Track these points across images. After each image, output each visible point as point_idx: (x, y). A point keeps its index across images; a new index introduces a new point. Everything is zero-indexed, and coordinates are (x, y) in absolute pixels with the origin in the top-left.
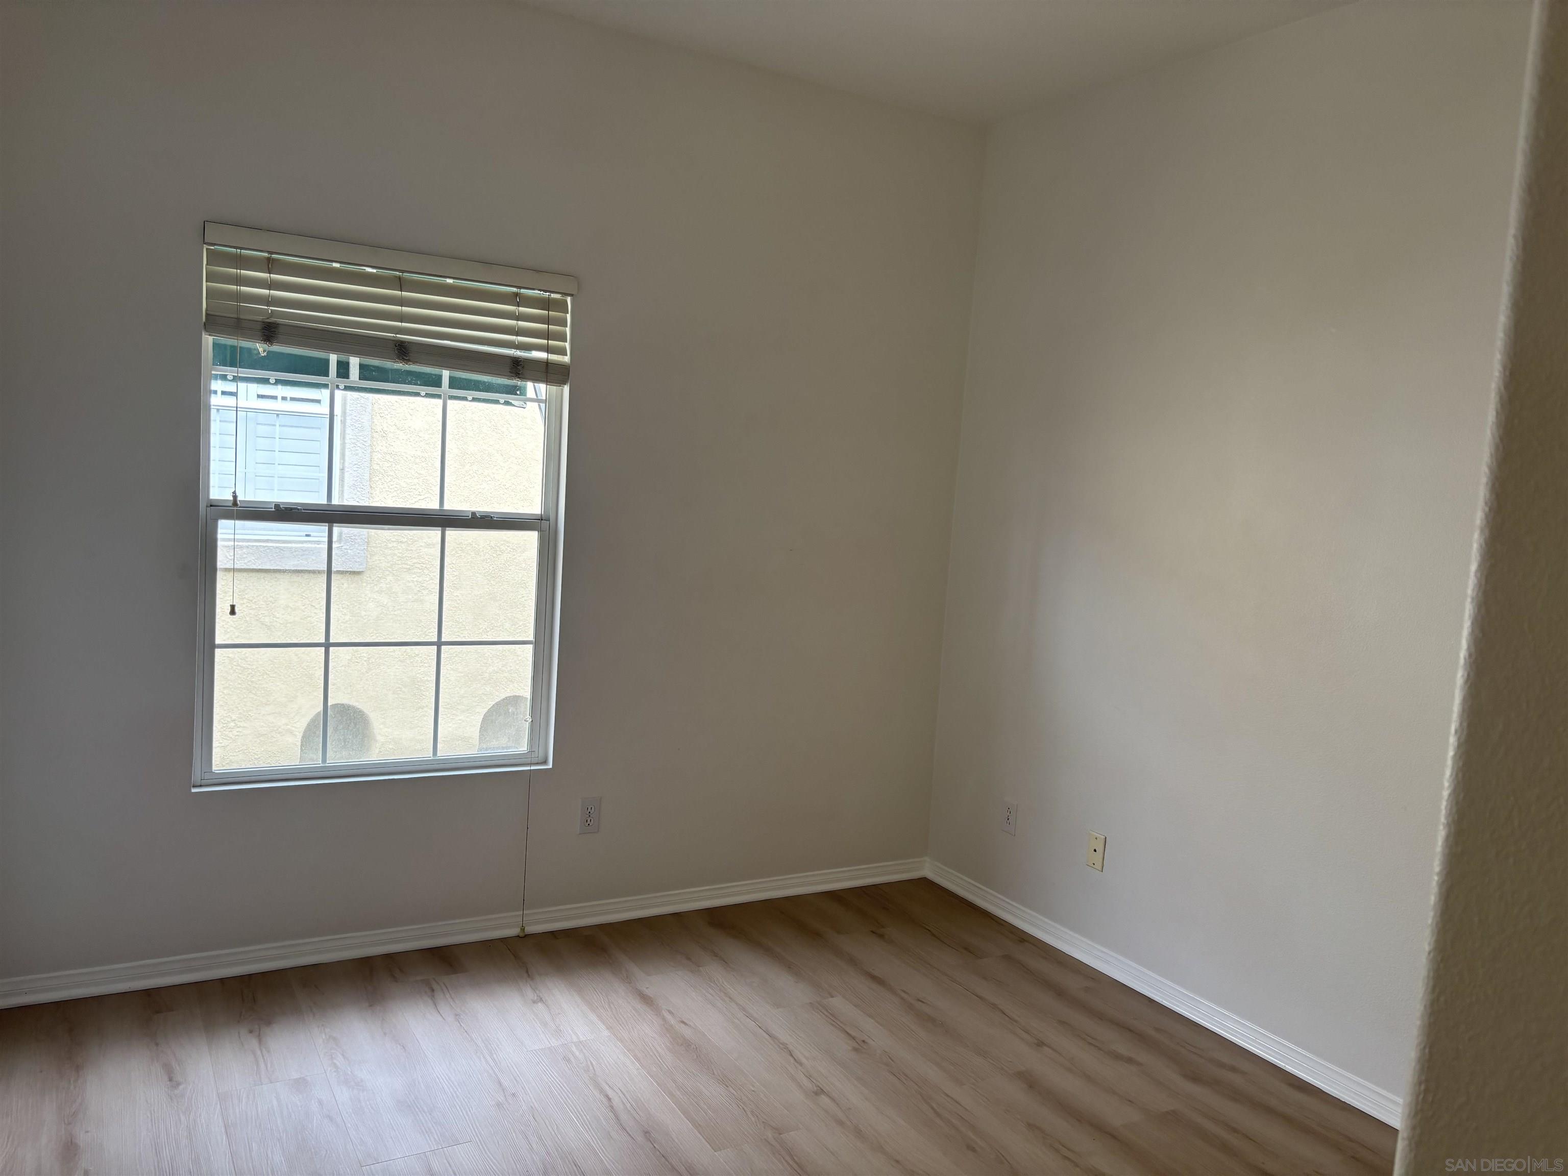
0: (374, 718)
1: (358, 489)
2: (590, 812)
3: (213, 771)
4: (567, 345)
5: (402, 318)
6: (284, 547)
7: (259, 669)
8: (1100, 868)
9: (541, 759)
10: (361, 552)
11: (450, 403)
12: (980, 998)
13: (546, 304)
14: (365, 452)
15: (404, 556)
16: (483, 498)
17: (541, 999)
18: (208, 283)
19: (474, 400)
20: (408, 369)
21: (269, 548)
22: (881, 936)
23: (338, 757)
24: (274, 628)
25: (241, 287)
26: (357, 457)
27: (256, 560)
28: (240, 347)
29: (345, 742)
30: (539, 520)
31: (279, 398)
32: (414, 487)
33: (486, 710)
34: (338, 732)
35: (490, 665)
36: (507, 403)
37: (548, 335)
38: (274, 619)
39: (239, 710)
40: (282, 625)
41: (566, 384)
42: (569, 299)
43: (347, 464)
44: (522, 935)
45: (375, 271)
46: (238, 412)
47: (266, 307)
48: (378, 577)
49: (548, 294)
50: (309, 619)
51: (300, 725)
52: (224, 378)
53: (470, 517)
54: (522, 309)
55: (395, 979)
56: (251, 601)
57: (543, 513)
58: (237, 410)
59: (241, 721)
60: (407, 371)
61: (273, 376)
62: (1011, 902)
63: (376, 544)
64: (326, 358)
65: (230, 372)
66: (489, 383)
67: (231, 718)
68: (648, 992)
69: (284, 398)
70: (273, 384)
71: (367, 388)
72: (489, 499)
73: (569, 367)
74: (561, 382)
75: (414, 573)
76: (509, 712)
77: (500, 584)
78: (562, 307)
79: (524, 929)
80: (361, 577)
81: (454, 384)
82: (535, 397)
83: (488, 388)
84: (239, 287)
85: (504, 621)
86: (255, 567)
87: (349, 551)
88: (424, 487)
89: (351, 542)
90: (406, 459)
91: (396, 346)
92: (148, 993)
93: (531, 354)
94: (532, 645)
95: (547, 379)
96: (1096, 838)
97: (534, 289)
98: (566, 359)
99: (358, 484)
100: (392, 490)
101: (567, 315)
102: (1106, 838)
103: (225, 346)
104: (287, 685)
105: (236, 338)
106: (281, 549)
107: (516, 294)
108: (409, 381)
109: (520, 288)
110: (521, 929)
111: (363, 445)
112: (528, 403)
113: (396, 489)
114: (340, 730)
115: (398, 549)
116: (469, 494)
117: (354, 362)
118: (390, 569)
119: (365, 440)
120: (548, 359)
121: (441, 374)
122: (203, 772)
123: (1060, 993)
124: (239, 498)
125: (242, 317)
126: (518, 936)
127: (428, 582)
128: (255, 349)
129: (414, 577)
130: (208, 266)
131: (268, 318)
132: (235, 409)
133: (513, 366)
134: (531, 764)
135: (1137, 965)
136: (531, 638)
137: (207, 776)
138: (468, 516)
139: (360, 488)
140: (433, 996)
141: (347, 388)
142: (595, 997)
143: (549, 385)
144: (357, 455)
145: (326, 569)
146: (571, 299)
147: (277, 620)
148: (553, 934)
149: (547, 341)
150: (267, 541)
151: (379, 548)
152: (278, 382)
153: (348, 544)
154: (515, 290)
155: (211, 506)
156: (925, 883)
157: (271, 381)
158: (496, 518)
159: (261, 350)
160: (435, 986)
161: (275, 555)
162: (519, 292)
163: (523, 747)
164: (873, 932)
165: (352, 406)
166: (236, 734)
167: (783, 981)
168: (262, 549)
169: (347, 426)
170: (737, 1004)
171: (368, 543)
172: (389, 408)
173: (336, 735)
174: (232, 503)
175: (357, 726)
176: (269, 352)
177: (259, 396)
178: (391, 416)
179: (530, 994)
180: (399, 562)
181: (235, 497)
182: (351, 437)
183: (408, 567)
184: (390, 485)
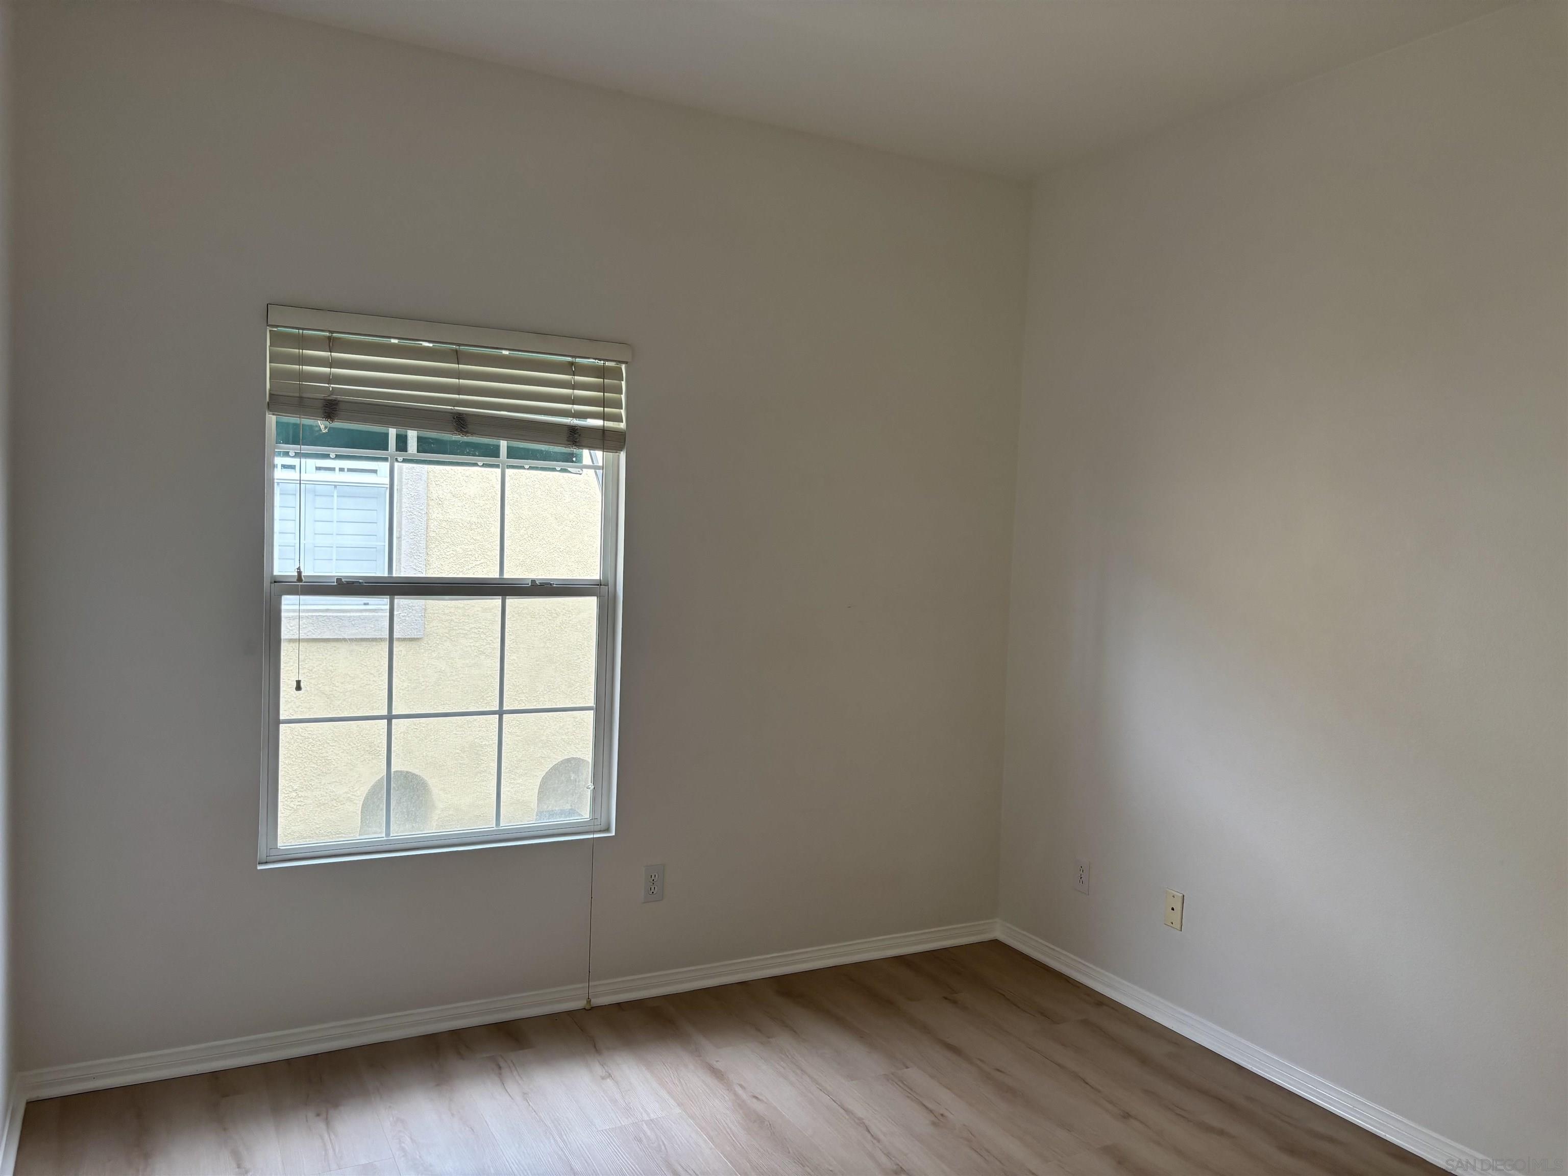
0: (433, 783)
1: (415, 557)
2: (653, 880)
3: (279, 847)
4: (623, 412)
5: (459, 390)
6: (344, 616)
7: (320, 738)
8: (1179, 928)
9: (603, 827)
10: (419, 619)
11: (509, 472)
12: (1059, 1065)
13: (601, 372)
14: (421, 520)
15: (461, 621)
16: (538, 562)
17: (610, 1074)
18: (271, 364)
19: (531, 468)
20: (465, 440)
21: (328, 617)
22: (955, 1002)
23: (402, 831)
24: (334, 696)
25: (303, 367)
26: (413, 525)
27: (316, 630)
28: (303, 425)
29: (408, 815)
30: (598, 585)
31: (337, 470)
32: (470, 553)
33: (544, 773)
34: (401, 805)
35: (547, 727)
36: (564, 470)
37: (603, 403)
38: (334, 687)
39: (300, 780)
40: (342, 694)
41: (622, 451)
42: (623, 367)
43: (403, 533)
44: (588, 1007)
45: (431, 345)
46: (301, 485)
47: (327, 385)
48: (436, 643)
49: (602, 362)
50: (368, 687)
51: (362, 791)
52: (287, 454)
53: (530, 584)
54: (577, 378)
55: (461, 1057)
56: (311, 670)
57: (601, 578)
58: (300, 484)
59: (303, 791)
60: (465, 442)
61: (333, 451)
62: (1087, 964)
63: (433, 610)
64: (385, 432)
65: (292, 448)
66: (547, 452)
67: (292, 787)
68: (719, 1065)
69: (341, 470)
70: (333, 459)
71: (427, 460)
72: (544, 562)
73: (625, 433)
74: (618, 448)
75: (471, 638)
76: (571, 780)
77: (557, 647)
78: (617, 375)
79: (590, 1001)
80: (419, 643)
81: (512, 453)
82: (591, 464)
83: (545, 456)
84: (301, 367)
85: (560, 683)
86: (314, 637)
87: (407, 618)
88: (480, 552)
89: (408, 609)
90: (461, 525)
91: (454, 418)
92: (215, 1076)
93: (586, 421)
94: (592, 711)
95: (603, 446)
96: (1174, 896)
97: (589, 358)
98: (622, 425)
99: (415, 551)
100: (448, 557)
101: (622, 382)
102: (1184, 896)
103: (288, 424)
104: (347, 753)
105: (299, 416)
106: (340, 618)
107: (572, 364)
108: (467, 452)
109: (576, 357)
110: (587, 1001)
111: (419, 512)
112: (583, 470)
113: (452, 555)
114: (404, 802)
115: (456, 615)
116: (524, 558)
117: (412, 436)
118: (447, 635)
119: (421, 508)
120: (604, 426)
121: (498, 444)
122: (268, 849)
123: (1144, 1060)
124: (303, 574)
125: (305, 395)
126: (585, 1009)
127: (486, 647)
128: (316, 426)
129: (471, 642)
130: (272, 348)
131: (329, 396)
132: (299, 482)
133: (570, 434)
134: (594, 832)
135: (1221, 1028)
136: (591, 703)
137: (273, 852)
138: (528, 584)
139: (417, 556)
140: (500, 1074)
141: (405, 461)
142: (664, 1072)
143: (606, 452)
144: (413, 522)
145: (388, 637)
146: (625, 366)
147: (337, 689)
148: (620, 1006)
149: (602, 409)
150: (327, 610)
151: (436, 615)
152: (338, 457)
153: (405, 611)
154: (570, 359)
155: (275, 582)
156: (996, 944)
157: (331, 456)
158: (556, 585)
159: (322, 427)
160: (502, 1064)
161: (334, 625)
162: (574, 361)
163: (585, 814)
164: (946, 998)
165: (408, 475)
166: (297, 804)
167: (857, 1053)
168: (321, 619)
169: (403, 495)
170: (809, 1076)
171: (425, 610)
172: (445, 476)
173: (399, 807)
174: (296, 578)
175: (421, 798)
176: (330, 429)
177: (318, 469)
178: (446, 483)
179: (599, 1070)
180: (456, 628)
181: (299, 573)
182: (407, 505)
183: (464, 632)
184: (446, 552)
